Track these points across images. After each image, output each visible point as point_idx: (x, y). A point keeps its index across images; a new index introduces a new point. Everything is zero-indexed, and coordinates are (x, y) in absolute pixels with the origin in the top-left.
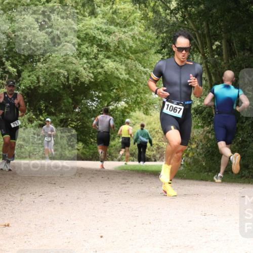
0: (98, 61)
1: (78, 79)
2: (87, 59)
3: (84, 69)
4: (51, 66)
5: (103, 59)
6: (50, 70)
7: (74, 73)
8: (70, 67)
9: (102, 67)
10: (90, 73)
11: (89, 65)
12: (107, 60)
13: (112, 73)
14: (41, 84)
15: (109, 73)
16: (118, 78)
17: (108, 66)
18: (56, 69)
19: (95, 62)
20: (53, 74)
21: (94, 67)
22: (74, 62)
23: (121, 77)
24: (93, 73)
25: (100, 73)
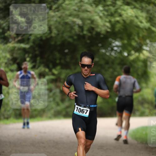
0: (116, 8)
1: (93, 29)
2: (104, 6)
3: (101, 17)
4: (64, 15)
5: (121, 6)
6: (63, 20)
7: (89, 22)
8: (85, 15)
9: (120, 15)
10: (106, 21)
11: (106, 13)
12: (126, 7)
13: (132, 21)
14: (53, 35)
15: (128, 22)
16: (138, 27)
17: (127, 14)
18: (71, 18)
19: (112, 9)
20: (66, 23)
21: (112, 15)
22: (89, 10)
23: (142, 25)
24: (110, 22)
25: (118, 22)
